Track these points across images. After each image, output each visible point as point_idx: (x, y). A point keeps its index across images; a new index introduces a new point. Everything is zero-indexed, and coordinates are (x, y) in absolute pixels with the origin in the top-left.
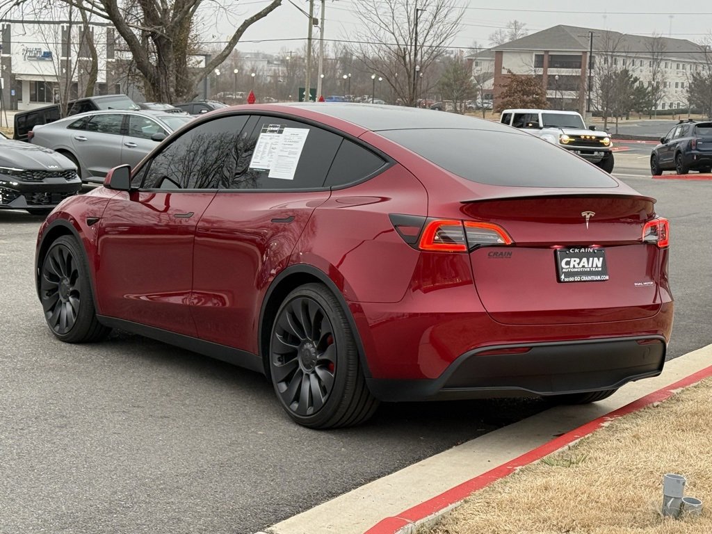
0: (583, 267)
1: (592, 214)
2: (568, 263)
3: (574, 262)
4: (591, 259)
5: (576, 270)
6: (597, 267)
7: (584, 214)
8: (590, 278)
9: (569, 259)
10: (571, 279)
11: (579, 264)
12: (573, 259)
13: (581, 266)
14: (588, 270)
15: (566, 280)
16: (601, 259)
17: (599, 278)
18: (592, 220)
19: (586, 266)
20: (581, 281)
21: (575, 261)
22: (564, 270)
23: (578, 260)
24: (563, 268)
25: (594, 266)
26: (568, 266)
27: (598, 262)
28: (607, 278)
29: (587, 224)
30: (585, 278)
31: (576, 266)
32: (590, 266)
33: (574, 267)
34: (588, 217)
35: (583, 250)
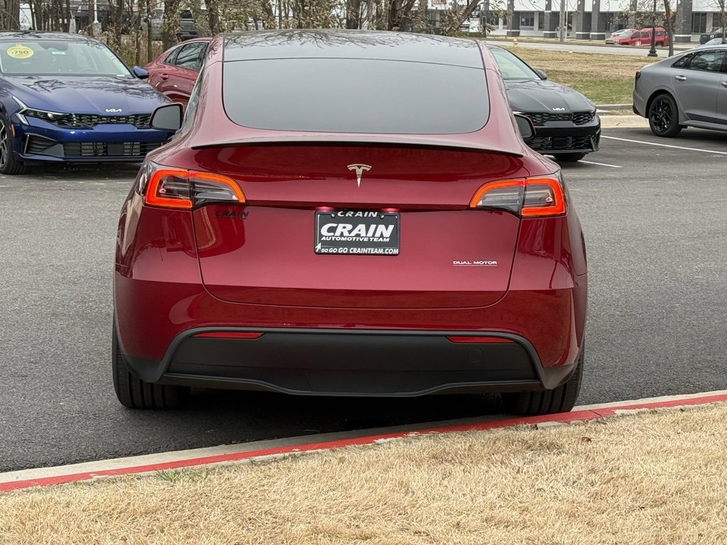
0: (358, 235)
1: (368, 168)
2: (332, 230)
3: (343, 230)
4: (373, 227)
5: (343, 239)
6: (382, 236)
7: (351, 167)
8: (365, 251)
9: (335, 225)
10: (331, 250)
11: (350, 232)
12: (341, 226)
13: (353, 234)
14: (366, 240)
15: (323, 251)
16: (391, 227)
17: (381, 251)
18: (365, 175)
19: (363, 234)
20: (348, 254)
21: (344, 227)
22: (324, 238)
23: (349, 227)
24: (321, 236)
25: (378, 234)
26: (332, 234)
27: (386, 231)
28: (396, 251)
29: (359, 180)
30: (355, 250)
31: (346, 234)
32: (370, 234)
33: (342, 235)
34: (359, 172)
35: (360, 214)
